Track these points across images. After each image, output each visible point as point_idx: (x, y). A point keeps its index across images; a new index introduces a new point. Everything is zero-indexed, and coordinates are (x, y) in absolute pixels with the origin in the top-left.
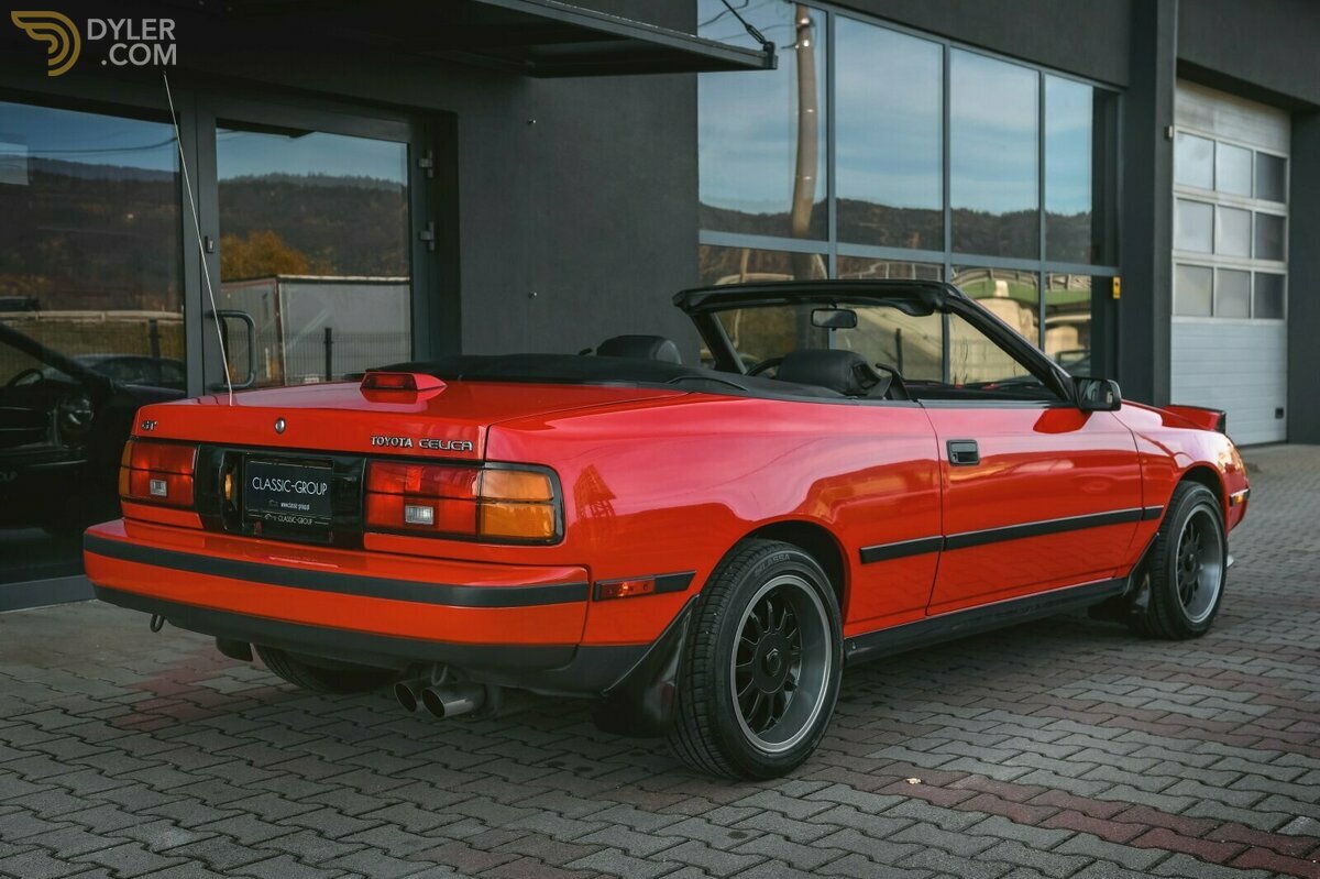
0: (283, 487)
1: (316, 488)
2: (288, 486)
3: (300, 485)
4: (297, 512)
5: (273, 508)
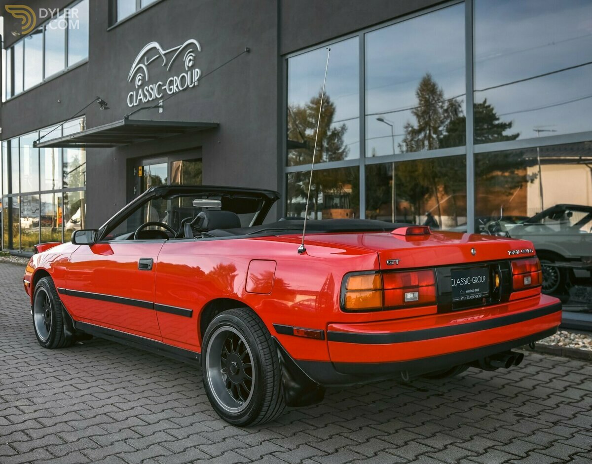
0: (467, 282)
1: (481, 279)
2: (469, 281)
3: (474, 279)
4: (474, 293)
5: (462, 295)
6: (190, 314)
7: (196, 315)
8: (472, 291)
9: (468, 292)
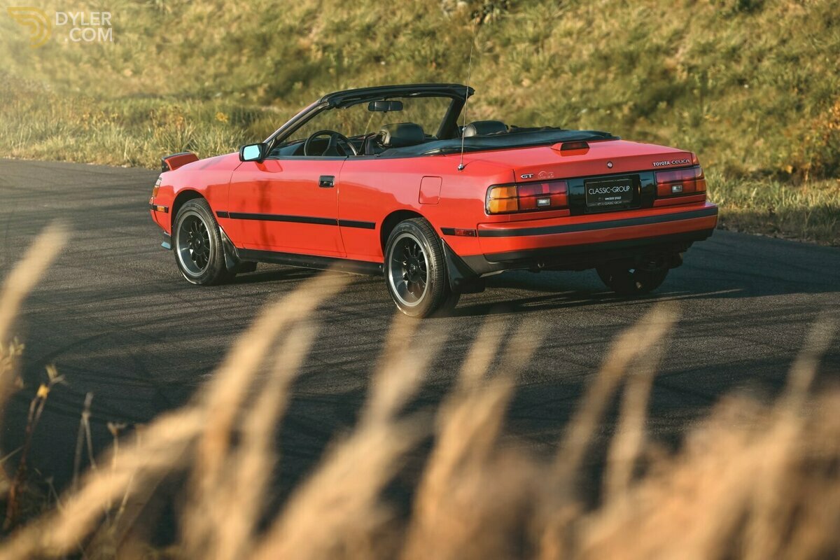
4: (614, 200)
5: (601, 202)
6: (372, 226)
7: (378, 227)
8: (611, 199)
9: (606, 199)
